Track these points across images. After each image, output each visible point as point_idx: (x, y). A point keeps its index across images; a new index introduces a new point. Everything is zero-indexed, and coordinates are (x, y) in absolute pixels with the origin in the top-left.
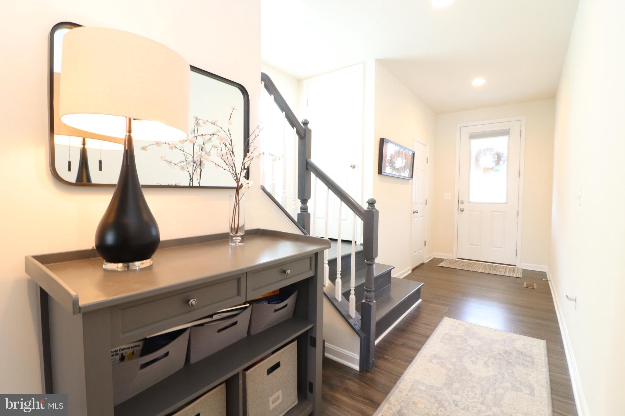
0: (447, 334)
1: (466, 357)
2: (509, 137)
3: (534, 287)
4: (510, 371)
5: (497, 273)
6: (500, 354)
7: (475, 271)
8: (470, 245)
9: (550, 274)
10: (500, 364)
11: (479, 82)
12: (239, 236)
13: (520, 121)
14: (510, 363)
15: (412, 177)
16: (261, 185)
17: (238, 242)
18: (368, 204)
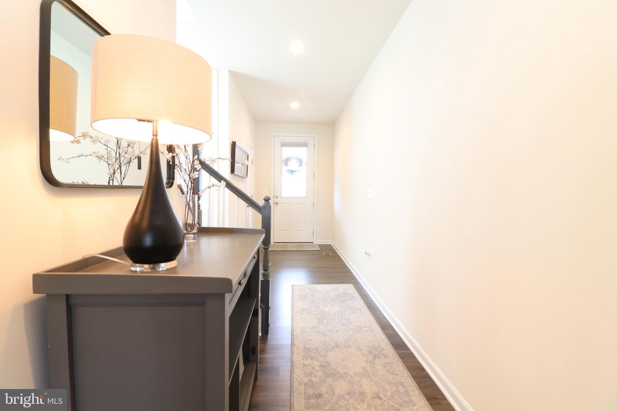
0: (300, 295)
1: (320, 305)
2: (307, 148)
3: (329, 255)
4: (346, 305)
5: (305, 250)
6: (336, 298)
7: (291, 250)
8: (283, 231)
9: (335, 245)
10: (339, 303)
11: (295, 105)
12: (192, 234)
13: (314, 138)
14: (343, 300)
15: (247, 176)
16: (178, 184)
17: (191, 239)
18: (264, 201)
